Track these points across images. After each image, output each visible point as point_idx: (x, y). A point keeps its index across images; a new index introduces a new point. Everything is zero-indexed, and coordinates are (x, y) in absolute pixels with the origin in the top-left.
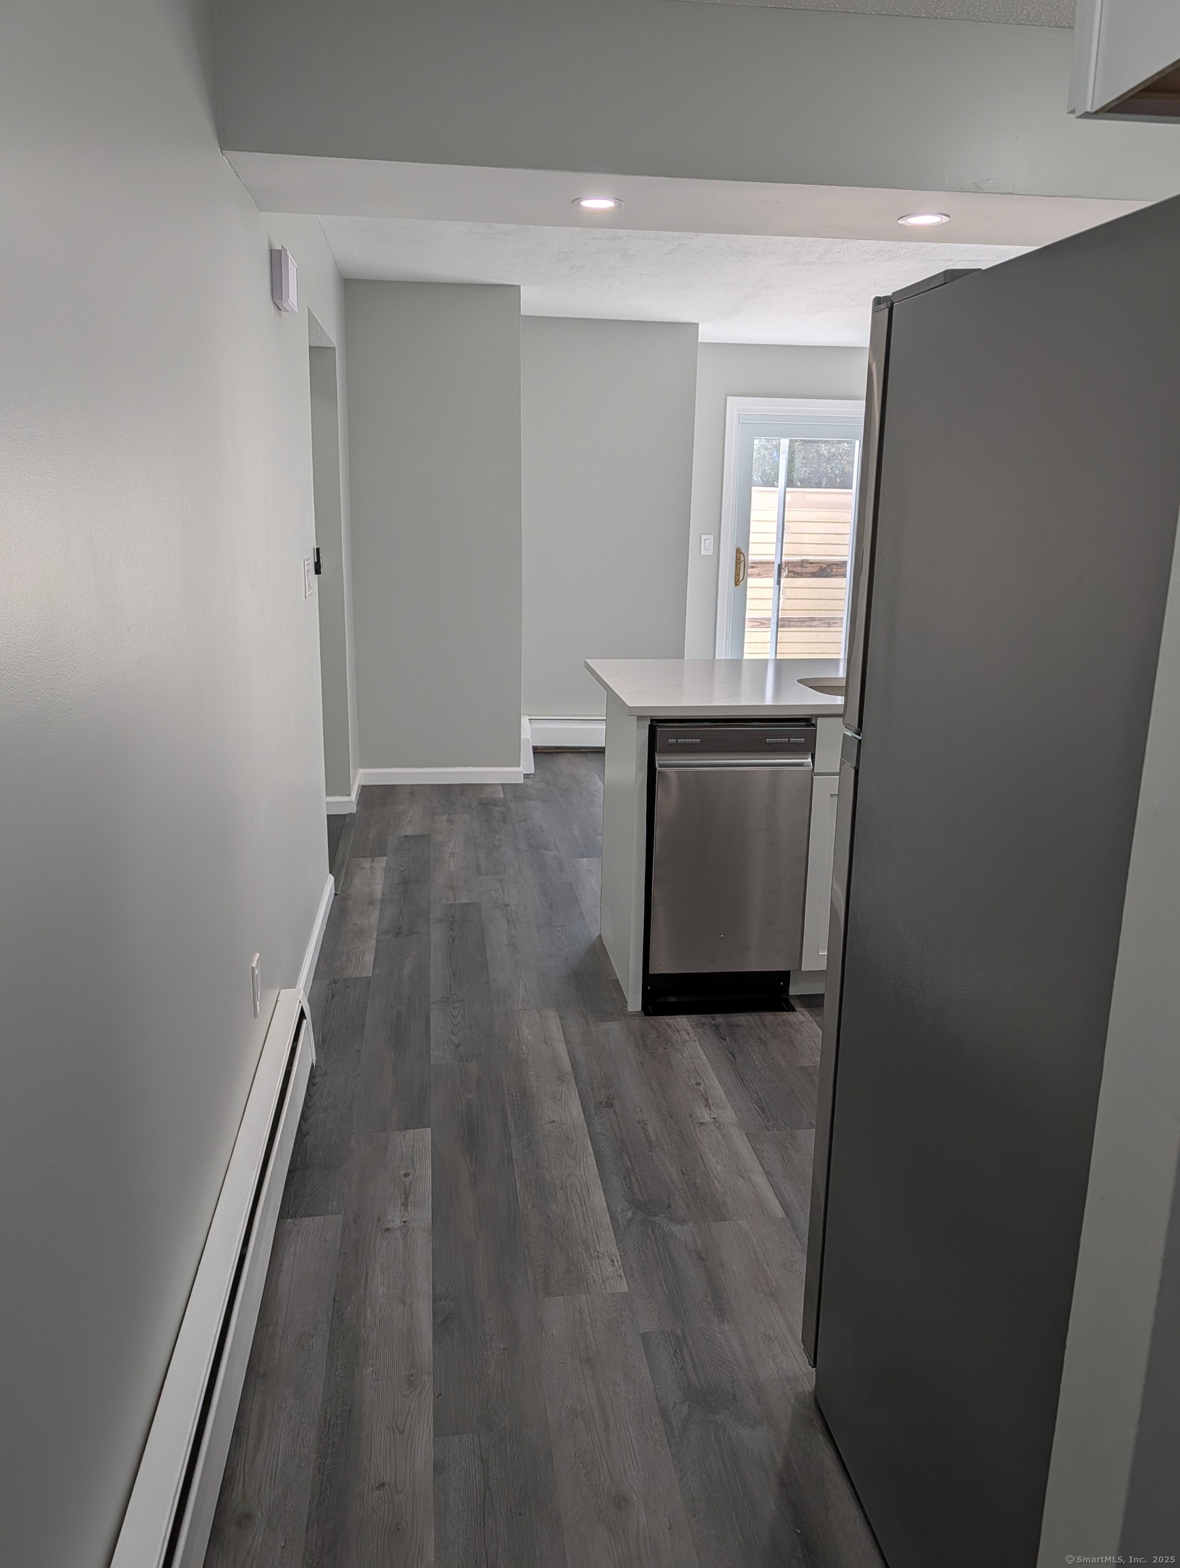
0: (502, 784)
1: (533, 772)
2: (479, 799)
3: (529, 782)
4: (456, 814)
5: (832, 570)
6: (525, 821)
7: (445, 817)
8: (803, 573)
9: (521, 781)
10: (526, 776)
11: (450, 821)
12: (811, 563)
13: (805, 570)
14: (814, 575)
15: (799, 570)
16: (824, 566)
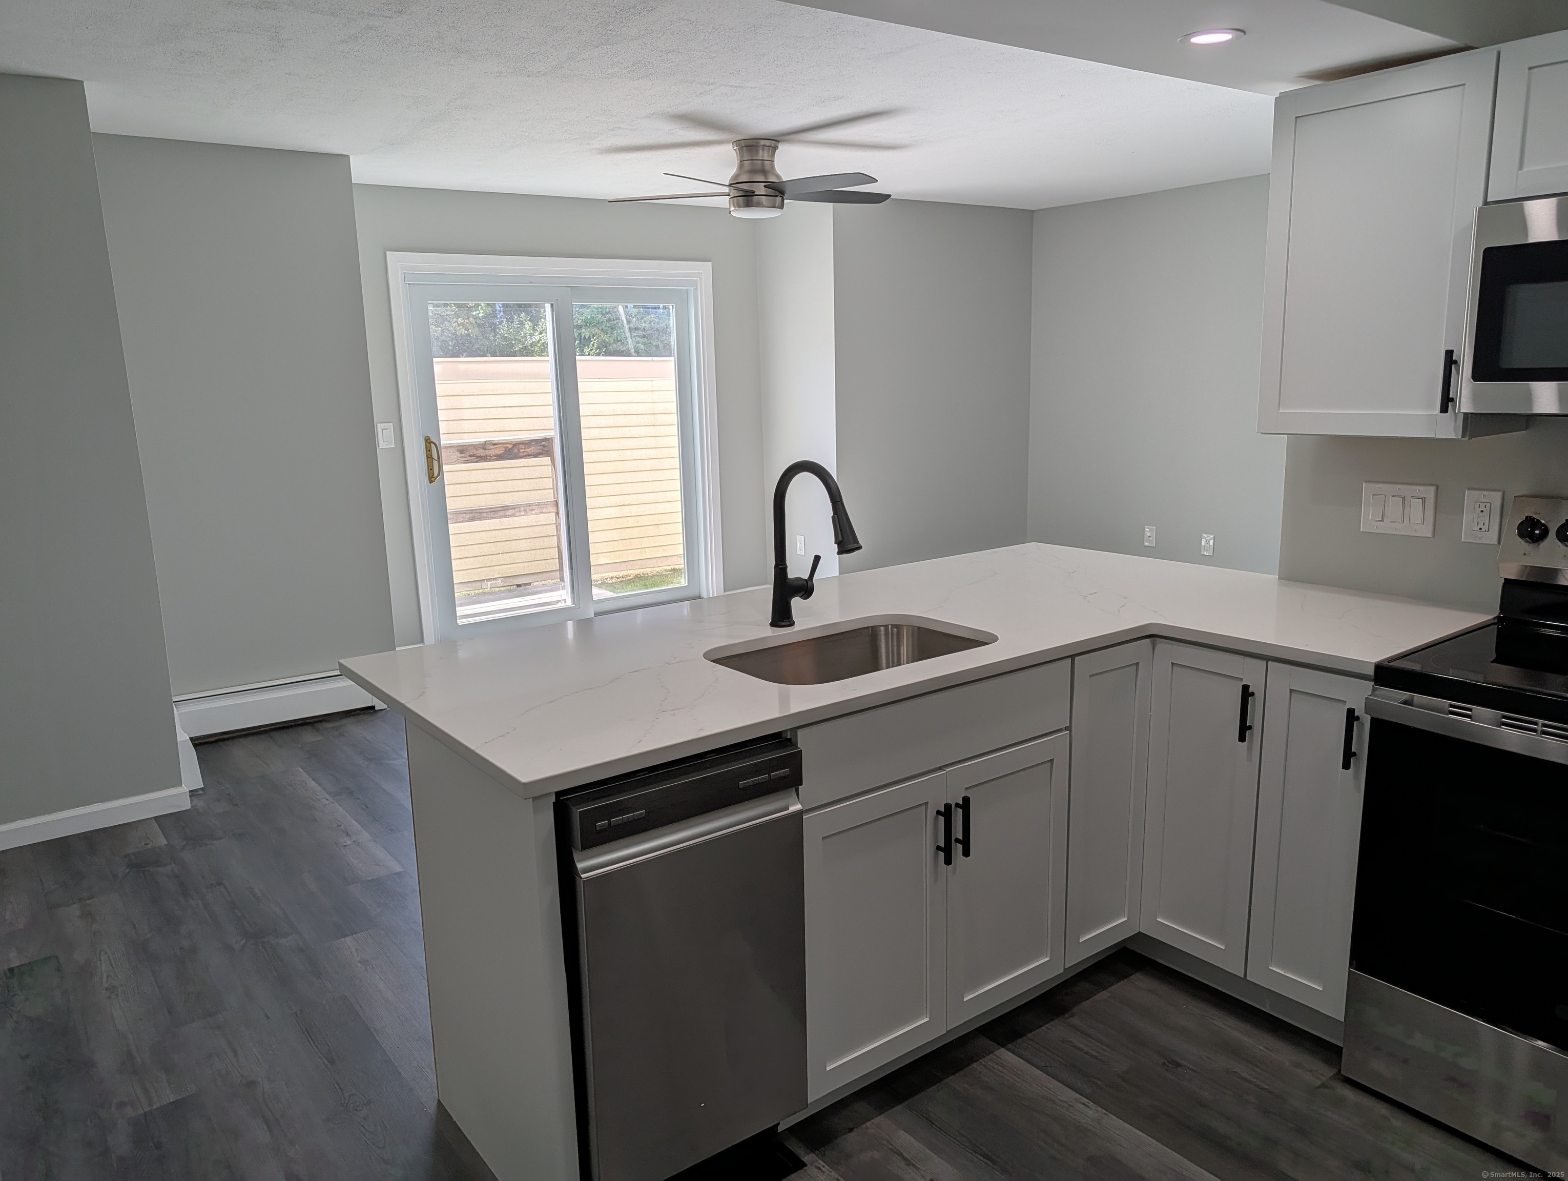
0: (156, 818)
1: (202, 786)
2: (125, 856)
3: (200, 803)
4: (91, 897)
5: (519, 450)
6: (220, 884)
7: (74, 910)
8: (486, 456)
9: (186, 805)
10: (193, 793)
11: (87, 915)
12: (494, 444)
13: (488, 452)
14: (499, 457)
15: (481, 452)
16: (510, 446)
